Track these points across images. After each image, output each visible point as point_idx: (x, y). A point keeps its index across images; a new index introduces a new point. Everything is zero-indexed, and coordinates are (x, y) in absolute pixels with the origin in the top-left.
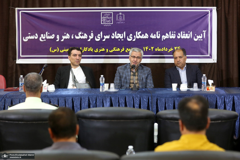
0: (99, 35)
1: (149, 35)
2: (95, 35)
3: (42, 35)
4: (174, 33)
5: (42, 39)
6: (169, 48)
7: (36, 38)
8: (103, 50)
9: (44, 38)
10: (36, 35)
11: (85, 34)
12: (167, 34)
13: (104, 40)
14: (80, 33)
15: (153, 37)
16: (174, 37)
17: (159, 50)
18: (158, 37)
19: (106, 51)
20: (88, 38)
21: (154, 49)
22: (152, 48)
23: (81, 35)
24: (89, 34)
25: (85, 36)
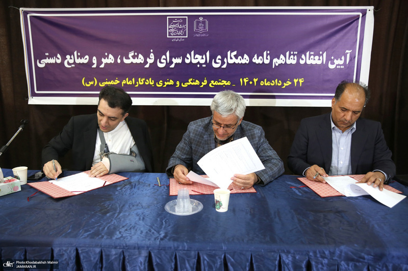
0: (164, 57)
1: (251, 58)
2: (158, 57)
3: (68, 57)
4: (294, 55)
5: (69, 64)
6: (284, 81)
7: (59, 61)
8: (171, 82)
9: (71, 61)
10: (59, 56)
11: (140, 56)
12: (282, 56)
13: (172, 66)
14: (131, 54)
15: (257, 60)
16: (294, 62)
17: (268, 84)
18: (267, 62)
19: (175, 84)
20: (146, 62)
21: (258, 82)
22: (255, 80)
23: (134, 57)
24: (146, 56)
25: (140, 59)
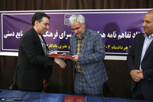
0: (63, 34)
1: (106, 35)
2: (60, 34)
3: (18, 33)
4: (129, 33)
5: (18, 36)
6: (124, 47)
7: (13, 35)
8: (66, 47)
9: (19, 35)
10: (13, 33)
11: (51, 33)
12: (123, 34)
13: (67, 38)
14: (47, 32)
15: (109, 36)
16: (129, 37)
17: (115, 48)
18: (115, 37)
19: (68, 47)
20: (54, 36)
21: (110, 47)
22: (109, 46)
23: (48, 34)
24: (54, 33)
25: (51, 35)
